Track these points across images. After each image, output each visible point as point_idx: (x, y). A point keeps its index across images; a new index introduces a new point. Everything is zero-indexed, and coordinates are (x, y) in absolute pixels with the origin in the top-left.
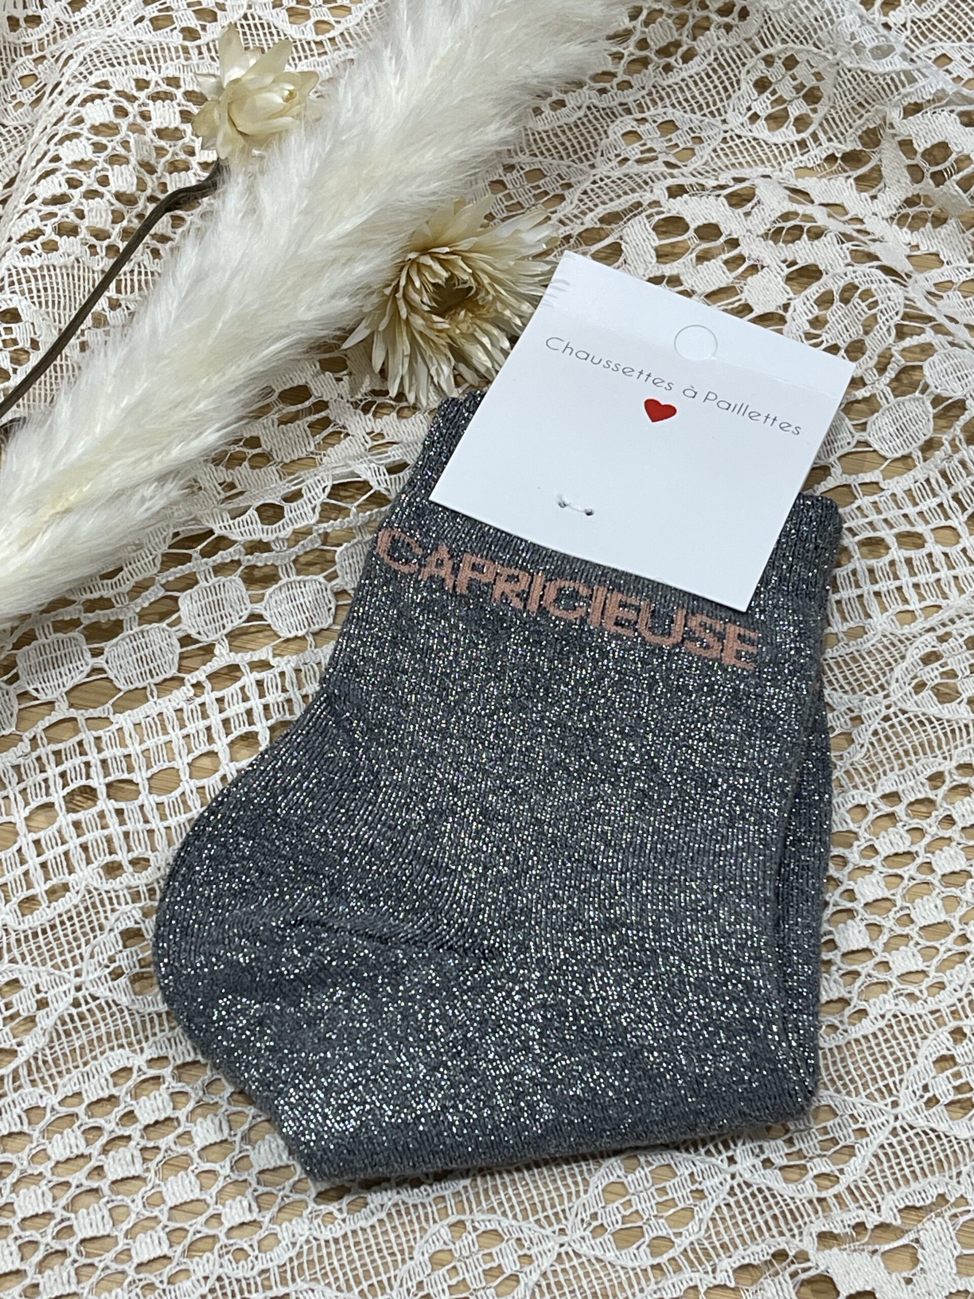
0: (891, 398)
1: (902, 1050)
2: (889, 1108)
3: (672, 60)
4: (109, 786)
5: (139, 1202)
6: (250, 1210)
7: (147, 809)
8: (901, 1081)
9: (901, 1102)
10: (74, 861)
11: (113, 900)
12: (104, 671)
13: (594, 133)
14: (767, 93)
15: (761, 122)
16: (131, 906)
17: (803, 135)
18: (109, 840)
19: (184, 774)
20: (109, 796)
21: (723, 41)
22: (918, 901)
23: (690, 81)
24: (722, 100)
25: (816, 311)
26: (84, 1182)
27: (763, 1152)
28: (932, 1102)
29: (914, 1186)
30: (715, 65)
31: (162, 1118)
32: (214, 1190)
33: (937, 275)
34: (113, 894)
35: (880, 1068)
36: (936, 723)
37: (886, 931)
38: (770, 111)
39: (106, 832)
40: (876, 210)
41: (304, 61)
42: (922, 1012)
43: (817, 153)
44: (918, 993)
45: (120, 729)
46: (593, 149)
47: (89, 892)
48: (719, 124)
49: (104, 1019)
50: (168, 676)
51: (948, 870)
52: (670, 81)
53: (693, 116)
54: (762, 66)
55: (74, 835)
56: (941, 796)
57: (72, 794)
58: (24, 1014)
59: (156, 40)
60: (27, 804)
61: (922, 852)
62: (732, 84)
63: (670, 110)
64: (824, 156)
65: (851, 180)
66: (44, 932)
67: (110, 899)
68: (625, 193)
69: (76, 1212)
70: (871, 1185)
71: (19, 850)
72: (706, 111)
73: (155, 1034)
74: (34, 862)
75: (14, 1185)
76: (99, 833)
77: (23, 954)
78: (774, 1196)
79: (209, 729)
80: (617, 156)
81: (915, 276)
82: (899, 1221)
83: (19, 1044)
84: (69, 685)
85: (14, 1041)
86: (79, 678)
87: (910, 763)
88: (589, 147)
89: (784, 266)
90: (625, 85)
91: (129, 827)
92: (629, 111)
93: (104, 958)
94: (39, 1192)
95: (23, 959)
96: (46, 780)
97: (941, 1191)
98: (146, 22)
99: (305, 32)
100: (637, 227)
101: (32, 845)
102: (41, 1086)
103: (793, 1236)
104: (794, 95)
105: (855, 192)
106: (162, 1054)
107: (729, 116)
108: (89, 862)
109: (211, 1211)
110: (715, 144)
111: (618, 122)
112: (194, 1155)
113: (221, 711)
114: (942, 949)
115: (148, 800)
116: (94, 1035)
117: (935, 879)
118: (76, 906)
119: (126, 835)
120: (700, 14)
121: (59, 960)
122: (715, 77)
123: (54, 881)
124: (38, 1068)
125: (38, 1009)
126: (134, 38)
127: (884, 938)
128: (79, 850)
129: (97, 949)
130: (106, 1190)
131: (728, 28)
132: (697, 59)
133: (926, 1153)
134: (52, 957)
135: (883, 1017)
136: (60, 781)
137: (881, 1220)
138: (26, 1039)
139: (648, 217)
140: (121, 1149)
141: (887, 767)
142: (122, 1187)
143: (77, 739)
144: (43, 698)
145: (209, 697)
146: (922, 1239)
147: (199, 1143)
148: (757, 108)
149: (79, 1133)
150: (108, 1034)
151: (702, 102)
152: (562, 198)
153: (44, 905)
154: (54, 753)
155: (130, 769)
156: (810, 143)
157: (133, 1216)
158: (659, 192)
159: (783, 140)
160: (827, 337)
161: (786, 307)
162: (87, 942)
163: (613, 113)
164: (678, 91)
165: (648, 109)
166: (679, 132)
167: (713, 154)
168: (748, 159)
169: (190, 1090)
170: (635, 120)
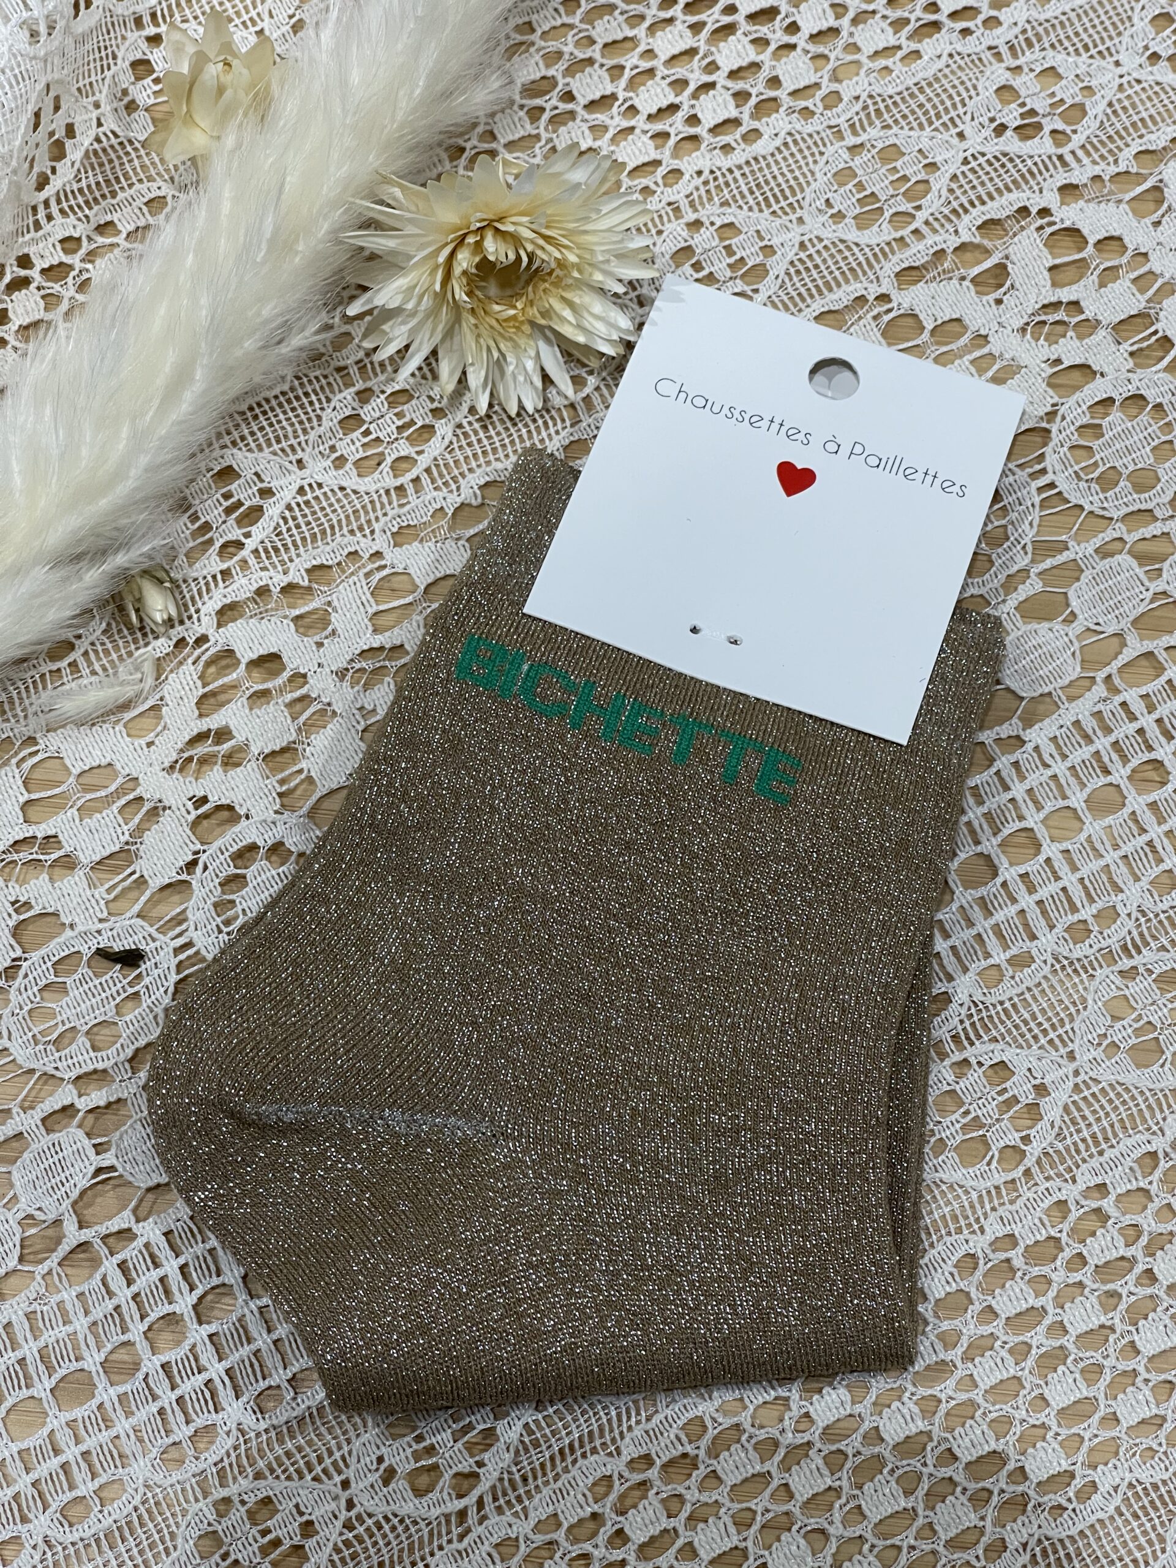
48: (1112, 67)
52: (1049, 15)
53: (1080, 60)
63: (1050, 53)
72: (1093, 51)
90: (992, 22)
107: (1123, 57)
163: (980, 59)
164: (1058, 27)
165: (1023, 54)
166: (1064, 82)
167: (1109, 111)
168: (1153, 111)
169: (683, 1491)
170: (1008, 69)
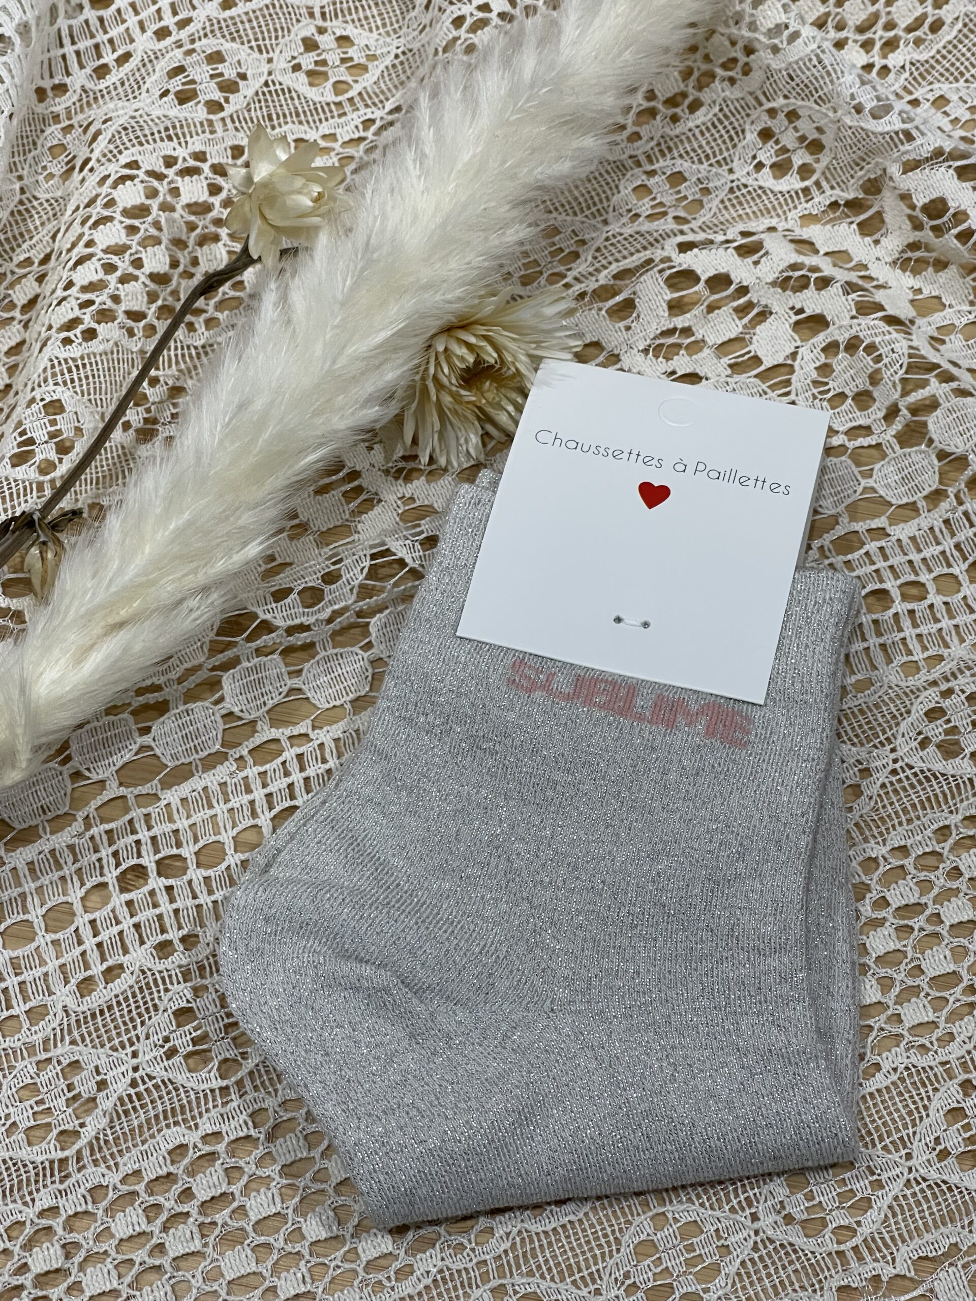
0: (897, 447)
1: (914, 1103)
2: (903, 1161)
3: (678, 110)
4: (158, 863)
5: (199, 1277)
6: (304, 1282)
7: (195, 884)
8: (914, 1133)
9: (914, 1155)
10: (128, 942)
11: (166, 979)
12: (152, 749)
13: (606, 188)
14: (771, 143)
15: (766, 170)
16: (183, 985)
17: (807, 183)
18: (160, 917)
19: (229, 848)
20: (159, 874)
21: (727, 93)
22: (928, 952)
23: (697, 131)
24: (728, 149)
25: (823, 359)
26: (147, 1259)
27: (784, 1208)
28: (944, 1155)
29: (928, 1237)
30: (721, 115)
31: (218, 1194)
32: (269, 1263)
33: (940, 318)
34: (165, 974)
35: (894, 1121)
36: (941, 779)
37: (897, 983)
38: (774, 159)
39: (157, 911)
40: (880, 255)
41: (325, 123)
42: (933, 1064)
43: (821, 201)
44: (928, 1045)
45: (168, 805)
46: (606, 204)
47: (143, 972)
48: (726, 174)
49: (161, 1098)
50: (213, 751)
51: (956, 921)
52: (677, 131)
53: (701, 167)
54: (765, 117)
55: (128, 916)
56: (947, 848)
57: (124, 873)
58: (85, 1096)
59: (181, 116)
60: (83, 884)
61: (930, 903)
62: (737, 133)
63: (679, 161)
64: (827, 203)
65: (854, 226)
66: (102, 1012)
67: (163, 979)
68: (638, 251)
69: (140, 1290)
70: (887, 1236)
71: (76, 931)
72: (713, 161)
73: (207, 1110)
74: (90, 943)
75: (80, 1264)
76: (151, 913)
77: (82, 1036)
78: (795, 1251)
79: (252, 802)
80: (629, 211)
81: (919, 322)
82: (913, 1273)
83: (82, 1125)
84: (119, 764)
85: (77, 1122)
86: (128, 757)
87: (918, 818)
88: (601, 201)
89: (791, 313)
90: (635, 137)
91: (179, 904)
92: (639, 164)
93: (157, 1038)
94: (106, 1270)
95: (83, 1040)
96: (100, 860)
97: (953, 1240)
98: (171, 96)
99: (324, 94)
100: (649, 282)
101: (88, 926)
102: (103, 1165)
103: (815, 1291)
104: (797, 145)
105: (858, 238)
106: (216, 1129)
107: (735, 165)
108: (142, 943)
109: (267, 1284)
110: (722, 195)
111: (629, 175)
112: (249, 1229)
113: (264, 786)
114: (951, 1000)
115: (195, 874)
116: (152, 1113)
117: (944, 930)
118: (131, 987)
119: (176, 911)
120: (704, 67)
121: (116, 1042)
122: (720, 127)
123: (110, 962)
124: (100, 1148)
125: (99, 1090)
126: (159, 113)
127: (896, 990)
128: (132, 930)
129: (152, 1029)
130: (168, 1267)
131: (732, 81)
132: (703, 110)
133: (939, 1204)
134: (110, 1040)
135: (895, 1070)
136: (112, 861)
137: (895, 1272)
138: (88, 1120)
139: (660, 271)
140: (181, 1227)
141: (896, 821)
142: (182, 1264)
143: (128, 817)
144: (95, 777)
145: (252, 772)
146: (937, 1289)
147: (254, 1218)
148: (762, 157)
149: (140, 1211)
150: (165, 1112)
151: (709, 151)
152: (576, 255)
153: (101, 986)
154: (107, 832)
155: (179, 845)
156: (814, 191)
157: (195, 1291)
158: (670, 248)
159: (788, 188)
160: (835, 386)
161: (794, 355)
162: (143, 1023)
163: (624, 166)
164: (685, 141)
165: (658, 161)
166: (688, 183)
167: (721, 206)
168: (755, 208)
169: (243, 1165)
170: (646, 173)
